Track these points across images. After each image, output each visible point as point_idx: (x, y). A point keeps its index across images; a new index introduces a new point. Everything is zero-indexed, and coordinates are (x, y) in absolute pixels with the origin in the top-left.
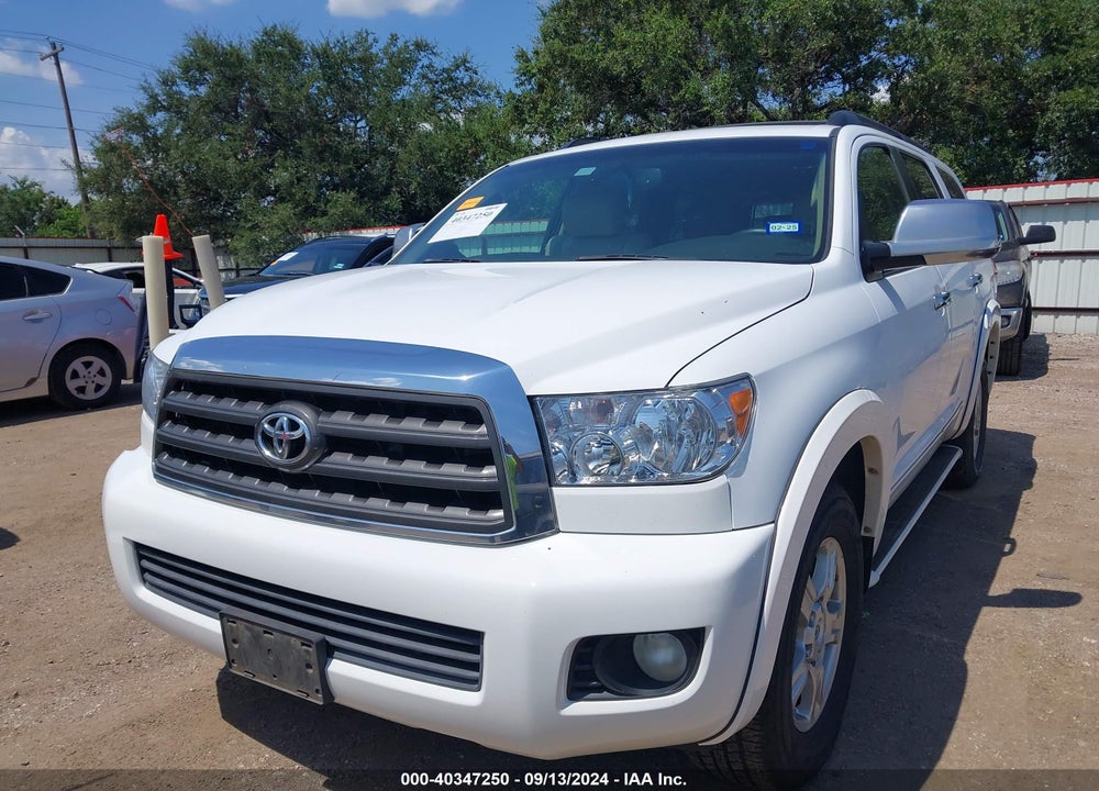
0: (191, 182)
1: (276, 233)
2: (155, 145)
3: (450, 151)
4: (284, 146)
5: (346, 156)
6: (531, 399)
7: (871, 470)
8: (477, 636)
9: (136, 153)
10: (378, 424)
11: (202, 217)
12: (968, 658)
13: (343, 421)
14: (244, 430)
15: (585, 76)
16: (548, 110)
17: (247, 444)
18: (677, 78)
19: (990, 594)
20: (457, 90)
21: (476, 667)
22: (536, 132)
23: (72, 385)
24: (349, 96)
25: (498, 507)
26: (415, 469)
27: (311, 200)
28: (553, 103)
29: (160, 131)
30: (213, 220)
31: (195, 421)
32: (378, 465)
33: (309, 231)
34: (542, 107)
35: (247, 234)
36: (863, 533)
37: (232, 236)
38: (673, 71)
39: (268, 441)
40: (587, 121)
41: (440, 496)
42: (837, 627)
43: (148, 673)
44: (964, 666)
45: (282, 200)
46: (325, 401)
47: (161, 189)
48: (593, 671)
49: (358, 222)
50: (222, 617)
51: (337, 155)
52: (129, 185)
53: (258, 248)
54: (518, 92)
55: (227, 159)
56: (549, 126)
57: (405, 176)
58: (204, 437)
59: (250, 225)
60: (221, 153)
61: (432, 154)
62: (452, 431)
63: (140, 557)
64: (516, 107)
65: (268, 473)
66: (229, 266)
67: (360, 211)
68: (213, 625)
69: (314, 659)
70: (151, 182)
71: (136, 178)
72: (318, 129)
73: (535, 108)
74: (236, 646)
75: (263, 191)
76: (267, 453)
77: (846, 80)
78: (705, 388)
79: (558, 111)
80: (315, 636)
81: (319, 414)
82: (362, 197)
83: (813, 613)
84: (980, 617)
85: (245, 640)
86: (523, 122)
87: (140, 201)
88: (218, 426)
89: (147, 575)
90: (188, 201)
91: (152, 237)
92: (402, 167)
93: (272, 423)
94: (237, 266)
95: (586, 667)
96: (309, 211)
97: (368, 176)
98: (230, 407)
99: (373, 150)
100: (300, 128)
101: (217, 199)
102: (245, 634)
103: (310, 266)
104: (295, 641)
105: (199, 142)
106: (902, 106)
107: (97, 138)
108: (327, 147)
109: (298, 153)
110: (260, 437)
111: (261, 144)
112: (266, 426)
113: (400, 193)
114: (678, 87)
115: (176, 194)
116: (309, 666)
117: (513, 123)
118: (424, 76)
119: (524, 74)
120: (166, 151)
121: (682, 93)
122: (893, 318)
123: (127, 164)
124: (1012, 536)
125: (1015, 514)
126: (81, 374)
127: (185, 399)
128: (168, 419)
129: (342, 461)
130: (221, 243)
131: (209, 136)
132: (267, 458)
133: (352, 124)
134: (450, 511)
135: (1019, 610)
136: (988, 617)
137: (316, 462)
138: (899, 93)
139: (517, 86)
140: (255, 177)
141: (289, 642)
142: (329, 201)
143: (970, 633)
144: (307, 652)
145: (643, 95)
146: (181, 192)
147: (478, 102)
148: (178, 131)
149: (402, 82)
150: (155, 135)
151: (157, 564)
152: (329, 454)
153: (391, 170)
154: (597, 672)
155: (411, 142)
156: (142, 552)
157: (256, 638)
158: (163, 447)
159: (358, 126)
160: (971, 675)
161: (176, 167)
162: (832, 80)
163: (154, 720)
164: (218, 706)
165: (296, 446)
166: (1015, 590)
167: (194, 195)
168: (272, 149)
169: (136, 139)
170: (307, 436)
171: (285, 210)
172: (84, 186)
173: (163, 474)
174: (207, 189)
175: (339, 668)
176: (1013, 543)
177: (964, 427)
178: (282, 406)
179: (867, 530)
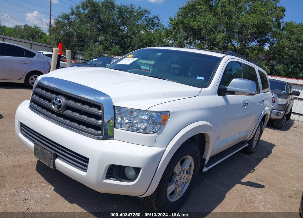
0: (78, 35)
1: (97, 53)
2: (70, 23)
3: (147, 40)
4: (104, 30)
5: (120, 36)
6: (114, 106)
7: (207, 142)
8: (88, 159)
9: (65, 25)
10: (78, 105)
11: (79, 45)
12: (226, 195)
13: (71, 103)
14: (50, 100)
15: (186, 27)
16: (175, 34)
17: (50, 104)
18: (211, 32)
19: (241, 181)
20: (153, 24)
21: (87, 166)
22: (171, 39)
23: (30, 82)
24: (124, 20)
25: (100, 130)
26: (84, 118)
27: (108, 46)
28: (176, 33)
29: (73, 20)
30: (81, 46)
31: (41, 96)
32: (76, 115)
33: (106, 54)
34: (173, 33)
35: (89, 51)
36: (203, 157)
37: (85, 51)
38: (210, 31)
39: (54, 104)
40: (185, 39)
41: (88, 125)
42: (189, 178)
43: (22, 156)
44: (225, 196)
45: (100, 44)
46: (68, 97)
47: (69, 35)
48: (113, 173)
49: (119, 54)
50: (35, 143)
51: (117, 36)
52: (62, 32)
53: (91, 56)
54: (168, 28)
55: (88, 31)
56: (175, 38)
57: (134, 44)
58: (41, 100)
59: (90, 49)
60: (87, 29)
61: (142, 40)
62: (94, 110)
63: (21, 126)
64: (167, 32)
65: (53, 112)
66: (83, 59)
67: (120, 51)
68: (33, 145)
69: (52, 158)
70: (67, 33)
71: (64, 31)
72: (114, 27)
73: (171, 33)
74: (37, 151)
75: (96, 41)
76: (53, 107)
77: (258, 41)
78: (156, 112)
79: (178, 35)
80: (54, 152)
81: (66, 100)
82: (122, 48)
83: (180, 173)
84: (235, 186)
85: (39, 150)
86: (168, 36)
87: (63, 37)
88: (45, 98)
89: (22, 131)
90: (76, 40)
91: (56, 48)
92: (134, 42)
93: (56, 100)
94: (85, 59)
95: (111, 172)
96: (107, 49)
97: (125, 42)
98: (48, 94)
99: (127, 36)
100: (109, 26)
101: (83, 41)
102: (39, 149)
103: (100, 63)
104: (49, 152)
105: (82, 25)
106: (272, 52)
107: (56, 19)
108: (115, 33)
109: (107, 33)
110: (52, 103)
111: (98, 28)
112: (54, 100)
113: (132, 48)
114: (210, 35)
115: (73, 37)
116: (51, 159)
117: (165, 36)
118: (146, 19)
119: (171, 24)
120: (73, 26)
121: (211, 37)
122: (224, 106)
123: (62, 27)
124: (255, 168)
125: (259, 163)
126: (33, 80)
127: (39, 90)
128: (35, 94)
129: (69, 112)
130: (82, 52)
131: (85, 24)
132: (53, 108)
133: (124, 28)
134: (90, 129)
135: (246, 186)
136: (238, 186)
137: (63, 111)
138: (271, 48)
139: (168, 26)
140: (95, 37)
141: (48, 153)
142: (112, 47)
143: (231, 189)
144: (51, 156)
145: (201, 35)
146: (74, 37)
147: (158, 28)
148: (77, 21)
149: (139, 19)
150: (71, 21)
151: (25, 129)
152: (66, 110)
153: (131, 42)
154: (114, 173)
155: (137, 36)
156: (22, 125)
157: (41, 150)
158: (33, 101)
159: (125, 28)
160: (225, 199)
161: (75, 30)
162: (254, 41)
163: (19, 166)
164: (36, 166)
165: (59, 106)
166: (248, 181)
167: (78, 38)
168: (101, 30)
169: (66, 21)
170: (62, 104)
171: (101, 47)
172: (50, 31)
173: (31, 107)
174: (82, 38)
175: (58, 161)
176: (254, 170)
177: (251, 138)
178: (58, 96)
179: (204, 157)
